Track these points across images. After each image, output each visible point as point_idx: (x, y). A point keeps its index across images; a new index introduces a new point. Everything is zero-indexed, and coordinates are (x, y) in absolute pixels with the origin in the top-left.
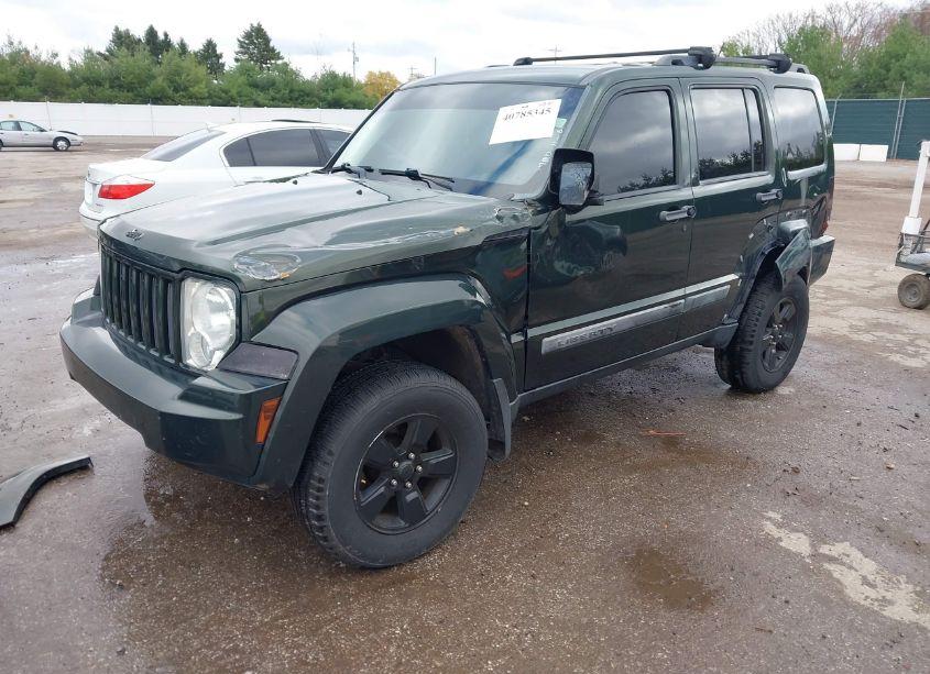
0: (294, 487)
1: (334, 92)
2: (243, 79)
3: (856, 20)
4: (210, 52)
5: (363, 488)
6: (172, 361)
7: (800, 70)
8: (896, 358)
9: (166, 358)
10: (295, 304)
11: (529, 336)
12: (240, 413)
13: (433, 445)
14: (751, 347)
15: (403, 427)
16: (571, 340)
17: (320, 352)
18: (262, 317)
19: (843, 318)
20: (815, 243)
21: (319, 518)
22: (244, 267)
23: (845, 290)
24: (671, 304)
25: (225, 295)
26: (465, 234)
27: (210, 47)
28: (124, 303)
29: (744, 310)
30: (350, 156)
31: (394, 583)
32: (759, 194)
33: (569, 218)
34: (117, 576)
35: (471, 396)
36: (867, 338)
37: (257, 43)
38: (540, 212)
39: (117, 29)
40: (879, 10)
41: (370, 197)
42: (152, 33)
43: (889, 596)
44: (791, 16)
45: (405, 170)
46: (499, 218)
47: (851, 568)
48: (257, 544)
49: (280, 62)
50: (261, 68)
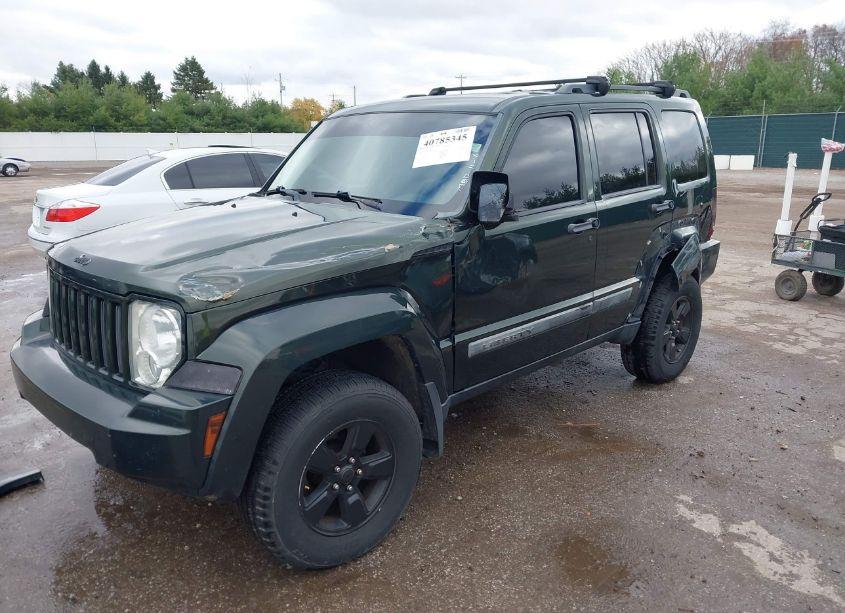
0: (241, 497)
1: (264, 118)
2: (180, 108)
3: (720, 48)
4: (148, 84)
5: (306, 494)
6: (121, 380)
7: (682, 95)
8: (778, 346)
9: (115, 377)
10: (237, 322)
11: (456, 341)
12: (187, 428)
13: (372, 448)
14: (653, 342)
15: (343, 433)
16: (495, 344)
17: (264, 366)
18: (206, 334)
19: (730, 311)
20: (703, 246)
21: (266, 525)
22: (189, 289)
23: (729, 285)
24: (582, 307)
25: (170, 316)
26: (395, 250)
27: (149, 79)
28: (73, 323)
29: (646, 309)
30: (284, 180)
31: (339, 583)
32: (654, 206)
33: (488, 233)
34: (70, 589)
35: (405, 400)
36: (752, 328)
37: (192, 74)
38: (461, 229)
39: (61, 64)
40: (739, 39)
41: (305, 219)
42: (94, 67)
43: (795, 571)
44: (665, 45)
45: (336, 192)
46: (424, 235)
47: (758, 545)
48: (206, 549)
49: (213, 92)
50: (197, 98)
